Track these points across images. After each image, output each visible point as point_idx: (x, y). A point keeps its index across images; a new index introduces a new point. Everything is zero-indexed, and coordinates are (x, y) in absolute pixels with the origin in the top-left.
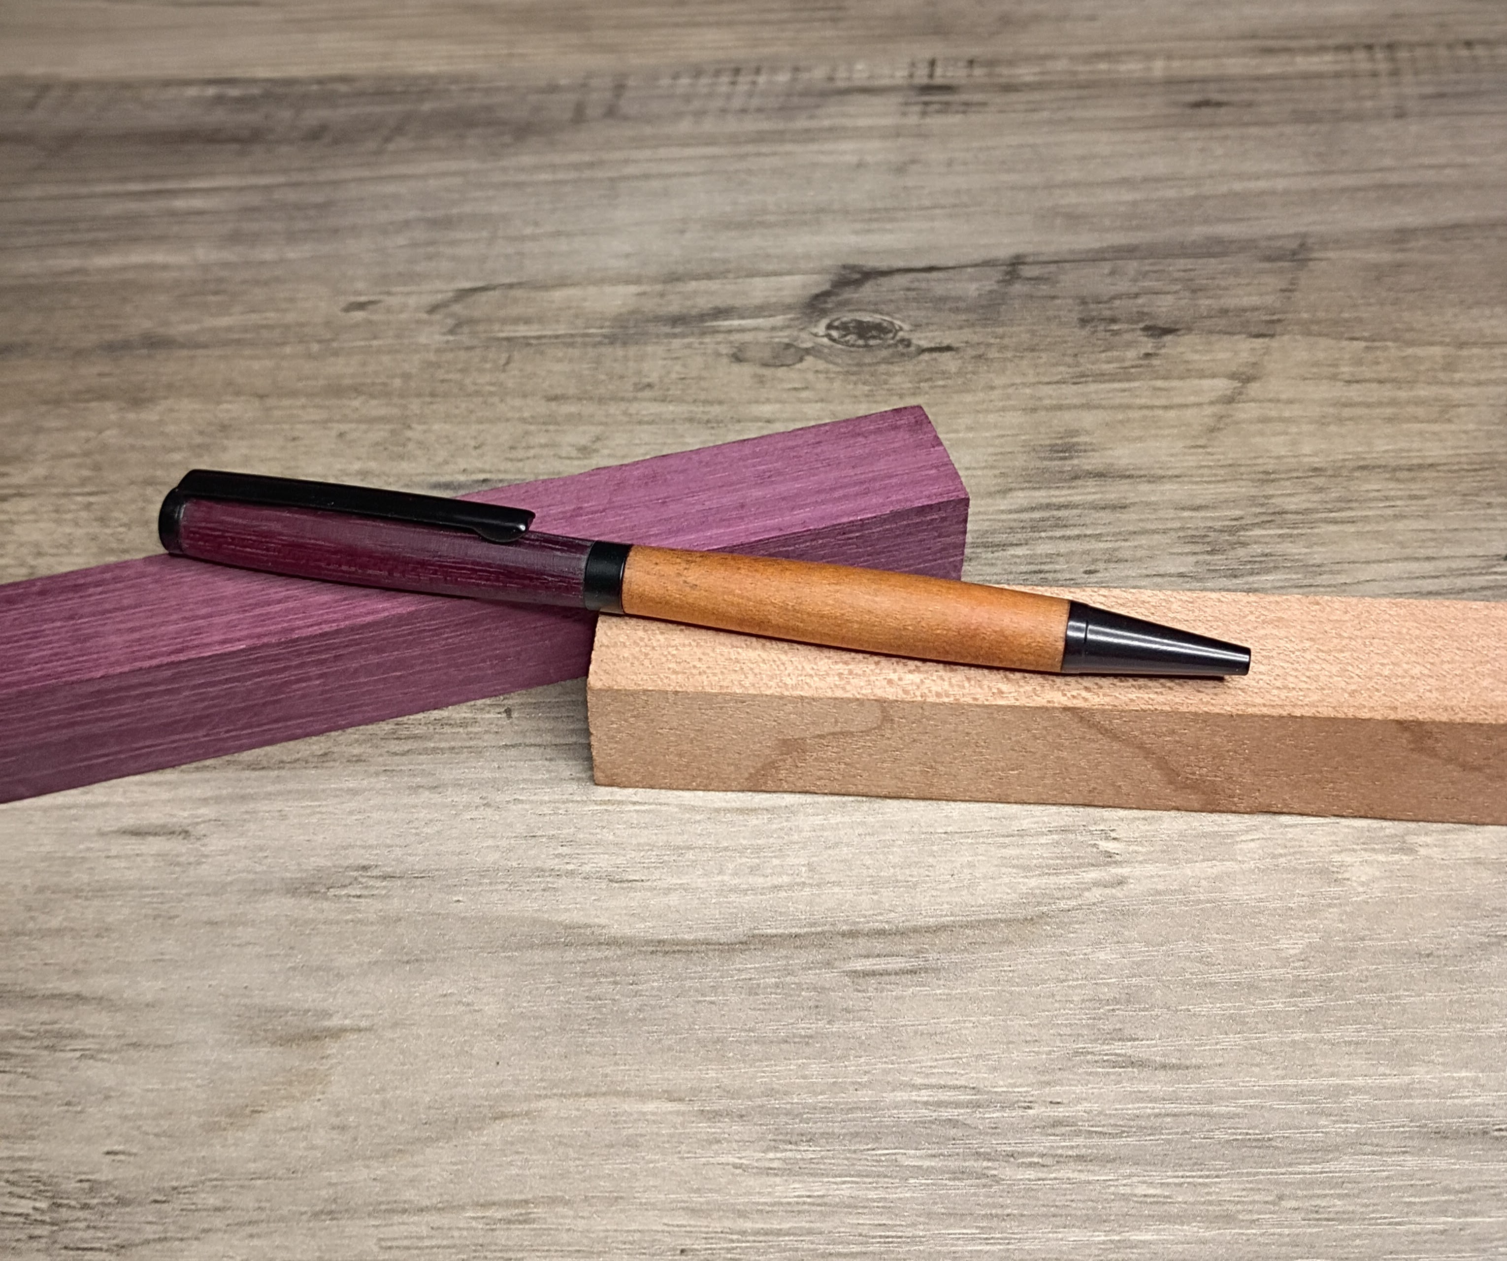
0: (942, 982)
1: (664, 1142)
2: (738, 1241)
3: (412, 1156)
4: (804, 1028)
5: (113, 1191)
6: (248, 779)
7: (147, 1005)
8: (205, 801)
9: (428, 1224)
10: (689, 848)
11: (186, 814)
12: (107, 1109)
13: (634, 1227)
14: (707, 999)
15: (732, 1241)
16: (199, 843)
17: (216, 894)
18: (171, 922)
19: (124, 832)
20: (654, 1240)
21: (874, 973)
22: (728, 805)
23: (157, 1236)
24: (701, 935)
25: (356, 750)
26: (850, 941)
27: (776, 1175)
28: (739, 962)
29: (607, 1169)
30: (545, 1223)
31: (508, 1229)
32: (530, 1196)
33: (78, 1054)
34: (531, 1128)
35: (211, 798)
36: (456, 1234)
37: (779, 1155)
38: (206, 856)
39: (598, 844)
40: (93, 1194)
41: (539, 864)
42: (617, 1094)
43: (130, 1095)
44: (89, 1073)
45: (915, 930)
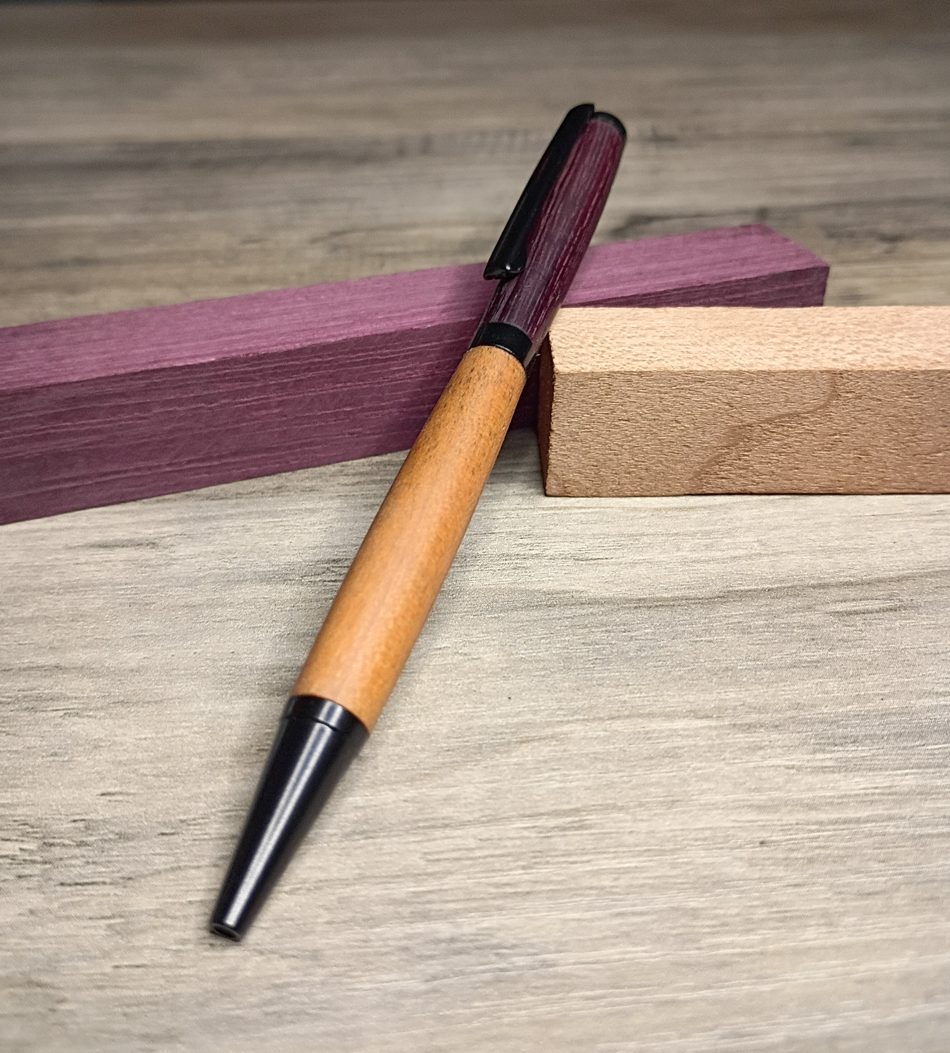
0: (924, 616)
1: (705, 752)
2: (818, 831)
3: (441, 778)
4: (805, 655)
5: (113, 828)
6: (207, 506)
7: (132, 671)
8: (169, 522)
9: (474, 837)
10: (643, 535)
11: (151, 531)
12: (97, 757)
13: (701, 825)
14: (703, 639)
15: (811, 831)
16: (167, 550)
17: (190, 585)
18: (148, 607)
19: (92, 546)
20: (728, 836)
21: (856, 613)
22: (667, 506)
23: (168, 867)
24: (677, 594)
25: (308, 484)
26: (822, 591)
27: (833, 772)
28: (722, 610)
29: (654, 777)
30: (603, 828)
31: (565, 835)
32: (579, 805)
33: (61, 713)
34: (562, 748)
35: (175, 520)
36: (509, 843)
37: (828, 756)
38: (175, 559)
39: (555, 536)
40: (90, 832)
41: (505, 552)
42: (640, 716)
43: (121, 744)
44: (74, 728)
45: (880, 581)
